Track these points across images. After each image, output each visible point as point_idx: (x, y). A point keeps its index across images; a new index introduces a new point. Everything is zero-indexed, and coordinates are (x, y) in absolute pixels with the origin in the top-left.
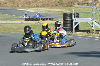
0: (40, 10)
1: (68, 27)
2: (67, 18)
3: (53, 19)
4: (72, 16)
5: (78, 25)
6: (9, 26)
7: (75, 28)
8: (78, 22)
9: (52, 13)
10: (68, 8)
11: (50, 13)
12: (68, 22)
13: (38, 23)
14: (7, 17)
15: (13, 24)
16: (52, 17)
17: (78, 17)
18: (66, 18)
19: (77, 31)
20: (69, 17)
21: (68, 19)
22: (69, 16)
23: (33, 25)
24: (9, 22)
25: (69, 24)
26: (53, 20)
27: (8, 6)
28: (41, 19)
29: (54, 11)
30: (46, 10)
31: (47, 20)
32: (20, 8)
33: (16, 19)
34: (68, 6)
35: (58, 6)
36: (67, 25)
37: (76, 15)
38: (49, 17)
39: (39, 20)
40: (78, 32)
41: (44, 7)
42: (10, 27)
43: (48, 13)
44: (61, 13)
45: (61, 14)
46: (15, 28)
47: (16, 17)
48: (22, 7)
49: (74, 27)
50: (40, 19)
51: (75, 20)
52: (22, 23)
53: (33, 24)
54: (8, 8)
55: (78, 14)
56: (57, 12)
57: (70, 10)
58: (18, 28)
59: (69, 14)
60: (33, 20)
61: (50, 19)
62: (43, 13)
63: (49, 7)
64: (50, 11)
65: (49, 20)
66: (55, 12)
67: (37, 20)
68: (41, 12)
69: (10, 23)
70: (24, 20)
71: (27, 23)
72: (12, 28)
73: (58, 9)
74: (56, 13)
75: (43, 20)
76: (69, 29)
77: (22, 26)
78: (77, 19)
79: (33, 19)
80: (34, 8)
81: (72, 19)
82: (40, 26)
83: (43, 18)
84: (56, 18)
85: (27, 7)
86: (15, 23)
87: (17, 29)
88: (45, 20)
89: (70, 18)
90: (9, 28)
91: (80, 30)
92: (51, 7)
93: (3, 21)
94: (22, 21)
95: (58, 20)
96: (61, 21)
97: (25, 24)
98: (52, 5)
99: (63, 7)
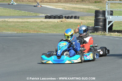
0: (63, 7)
1: (100, 27)
2: (100, 16)
3: (79, 18)
4: (105, 13)
5: (113, 24)
7: (109, 28)
8: (112, 21)
9: (77, 10)
10: (96, 4)
11: (75, 10)
12: (101, 21)
13: (61, 21)
14: (24, 14)
15: (31, 22)
16: (77, 15)
17: (112, 14)
18: (98, 16)
19: (111, 31)
20: (101, 15)
21: (101, 17)
23: (56, 24)
24: (26, 20)
26: (79, 19)
27: (24, 1)
28: (64, 17)
29: (79, 8)
30: (70, 7)
31: (72, 18)
34: (95, 2)
35: (84, 2)
36: (100, 24)
37: (109, 13)
38: (74, 15)
39: (62, 18)
40: (111, 33)
41: (67, 2)
42: (28, 27)
43: (73, 10)
44: (87, 10)
46: (34, 27)
47: (34, 15)
48: (41, 2)
49: (108, 26)
51: (108, 18)
52: (41, 22)
53: (54, 22)
55: (112, 11)
56: (83, 8)
58: (38, 28)
59: (101, 12)
60: (54, 19)
61: (75, 17)
62: (67, 10)
63: (73, 3)
64: (74, 7)
66: (81, 8)
67: (59, 19)
68: (64, 9)
69: (27, 22)
70: (45, 18)
71: (48, 22)
72: (30, 27)
73: (84, 5)
74: (82, 10)
75: (67, 19)
77: (42, 25)
78: (111, 17)
79: (54, 17)
80: (55, 4)
81: (105, 17)
82: (63, 25)
83: (67, 16)
84: (82, 16)
86: (33, 22)
87: (36, 28)
88: (69, 19)
89: (102, 16)
90: (26, 27)
91: (114, 30)
92: (75, 3)
93: (19, 19)
94: (41, 19)
95: (84, 19)
96: (89, 20)
97: (45, 23)
98: (77, 0)
99: (90, 2)
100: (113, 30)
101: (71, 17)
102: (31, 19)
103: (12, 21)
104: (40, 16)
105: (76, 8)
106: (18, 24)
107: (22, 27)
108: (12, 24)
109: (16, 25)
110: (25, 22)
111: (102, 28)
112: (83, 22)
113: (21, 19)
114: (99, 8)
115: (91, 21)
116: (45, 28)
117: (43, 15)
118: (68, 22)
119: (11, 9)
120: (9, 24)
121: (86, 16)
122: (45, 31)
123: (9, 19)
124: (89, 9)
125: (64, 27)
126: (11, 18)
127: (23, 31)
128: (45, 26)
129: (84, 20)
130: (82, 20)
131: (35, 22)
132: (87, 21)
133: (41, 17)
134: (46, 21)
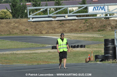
0: (68, 37)
1: (110, 55)
4: (114, 41)
6: (34, 57)
9: (82, 39)
10: (99, 32)
11: (80, 40)
12: (110, 49)
14: (31, 46)
15: (39, 53)
16: (83, 44)
18: (108, 45)
20: (110, 43)
24: (34, 52)
26: (85, 48)
27: (30, 33)
28: (70, 47)
29: (84, 37)
30: (74, 36)
32: (44, 35)
33: (42, 47)
34: (99, 31)
35: (88, 31)
36: (110, 52)
38: (80, 44)
41: (71, 32)
42: (37, 58)
43: (78, 39)
44: (92, 38)
45: (92, 40)
47: (41, 46)
48: (46, 33)
52: (49, 52)
54: (31, 35)
56: (88, 37)
57: (103, 35)
58: (46, 58)
62: (72, 39)
63: (78, 32)
64: (79, 37)
65: (81, 47)
66: (86, 37)
68: (69, 39)
69: (35, 53)
70: (51, 48)
71: (55, 52)
72: (38, 58)
73: (88, 34)
74: (86, 39)
77: (50, 56)
82: (70, 55)
83: (73, 45)
84: (88, 44)
85: (52, 33)
87: (45, 59)
88: (75, 48)
89: (112, 45)
90: (35, 58)
92: (80, 32)
93: (27, 51)
94: (49, 50)
95: (90, 47)
96: (95, 48)
97: (52, 53)
98: (81, 30)
99: (94, 31)
101: (78, 47)
102: (39, 51)
103: (20, 53)
104: (47, 47)
105: (81, 37)
106: (27, 55)
107: (31, 58)
108: (20, 56)
109: (25, 57)
110: (33, 53)
111: (112, 56)
112: (90, 50)
113: (29, 50)
114: (103, 36)
115: (97, 49)
117: (50, 46)
118: (75, 51)
119: (18, 42)
120: (18, 56)
121: (91, 44)
122: (53, 61)
123: (17, 51)
124: (93, 37)
125: (72, 56)
126: (19, 50)
127: (32, 62)
128: (53, 57)
129: (89, 49)
131: (42, 53)
132: (93, 49)
134: (53, 51)
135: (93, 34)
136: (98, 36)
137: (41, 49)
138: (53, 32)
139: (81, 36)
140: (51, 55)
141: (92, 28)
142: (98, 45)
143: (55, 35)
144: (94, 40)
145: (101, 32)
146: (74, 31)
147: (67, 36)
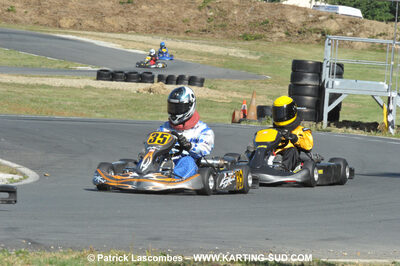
0: (145, 46)
1: (305, 109)
2: (306, 77)
3: (201, 82)
4: (321, 70)
5: (340, 104)
7: (329, 114)
8: (341, 94)
9: (192, 59)
10: (247, 43)
11: (184, 60)
12: (308, 91)
13: (150, 91)
14: (29, 63)
16: (198, 74)
17: (340, 75)
18: (301, 78)
20: (309, 74)
21: (308, 81)
22: (311, 69)
23: (132, 97)
25: (309, 98)
26: (202, 86)
27: (20, 22)
28: (156, 79)
29: (196, 53)
31: (181, 83)
32: (66, 33)
33: (63, 71)
34: (246, 38)
35: (209, 35)
36: (304, 100)
38: (187, 74)
39: (151, 80)
41: (155, 32)
42: (51, 101)
44: (224, 60)
45: (225, 64)
46: (69, 103)
47: (62, 65)
48: (74, 27)
49: (327, 109)
50: (153, 77)
51: (330, 86)
52: (88, 88)
53: (129, 93)
54: (22, 28)
55: (340, 66)
56: (210, 55)
60: (126, 81)
61: (192, 81)
63: (175, 36)
64: (180, 49)
65: (188, 84)
66: (202, 54)
67: (140, 82)
69: (44, 86)
70: (96, 77)
71: (107, 89)
72: (56, 102)
73: (210, 45)
74: (205, 59)
75: (167, 83)
76: (308, 116)
77: (93, 99)
78: (337, 82)
79: (126, 75)
80: (119, 36)
81: (320, 80)
83: (166, 74)
84: (212, 77)
85: (91, 28)
86: (62, 88)
88: (171, 84)
89: (313, 78)
90: (45, 102)
91: (344, 122)
92: (182, 36)
93: (18, 75)
94: (87, 80)
95: (219, 87)
97: (99, 92)
98: (188, 28)
99: (229, 37)
100: (341, 120)
101: (179, 80)
102: (55, 79)
104: (80, 71)
105: (188, 52)
106: (17, 90)
107: (33, 100)
109: (12, 94)
110: (38, 86)
111: (310, 113)
112: (218, 96)
116: (103, 107)
117: (89, 68)
124: (227, 57)
128: (104, 104)
129: (217, 92)
130: (212, 91)
132: (230, 94)
133: (85, 74)
134: (101, 86)
135: (225, 46)
136: (243, 56)
137: (62, 77)
138: (96, 25)
139: (189, 48)
140: (96, 99)
141: (223, 27)
142: (246, 84)
143: (103, 37)
144: (232, 67)
145: (252, 43)
146: (163, 29)
147: (143, 42)
